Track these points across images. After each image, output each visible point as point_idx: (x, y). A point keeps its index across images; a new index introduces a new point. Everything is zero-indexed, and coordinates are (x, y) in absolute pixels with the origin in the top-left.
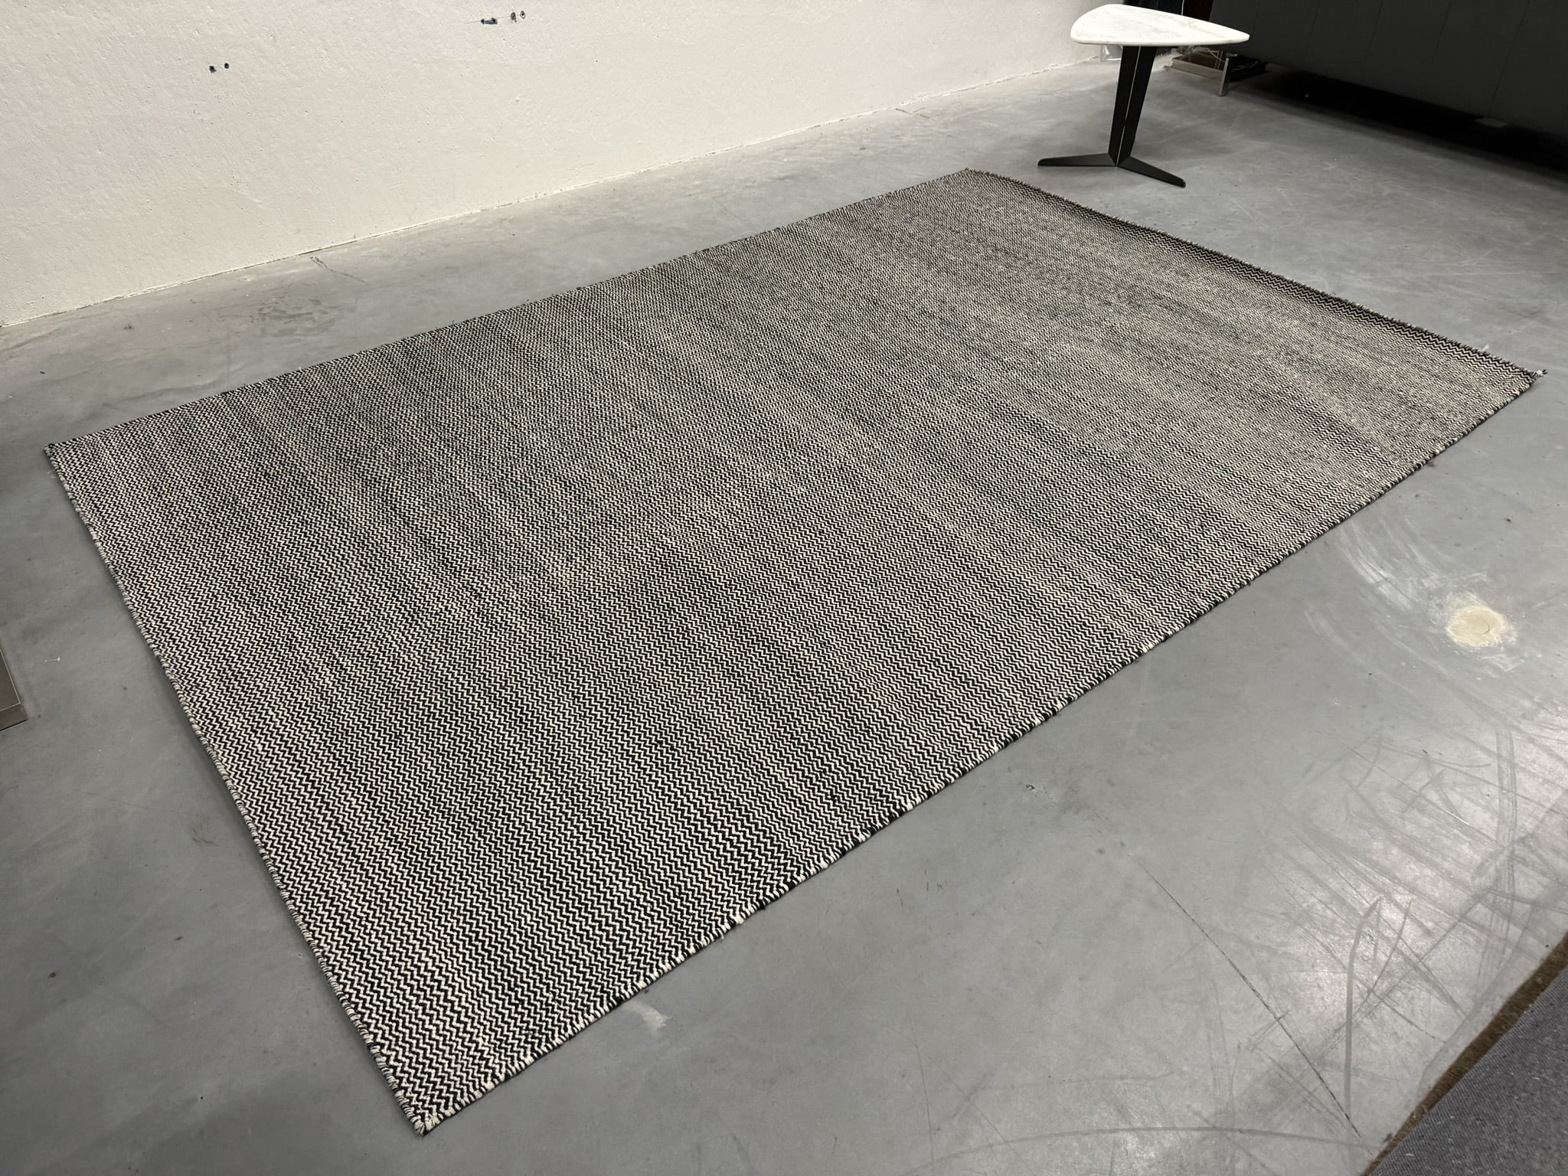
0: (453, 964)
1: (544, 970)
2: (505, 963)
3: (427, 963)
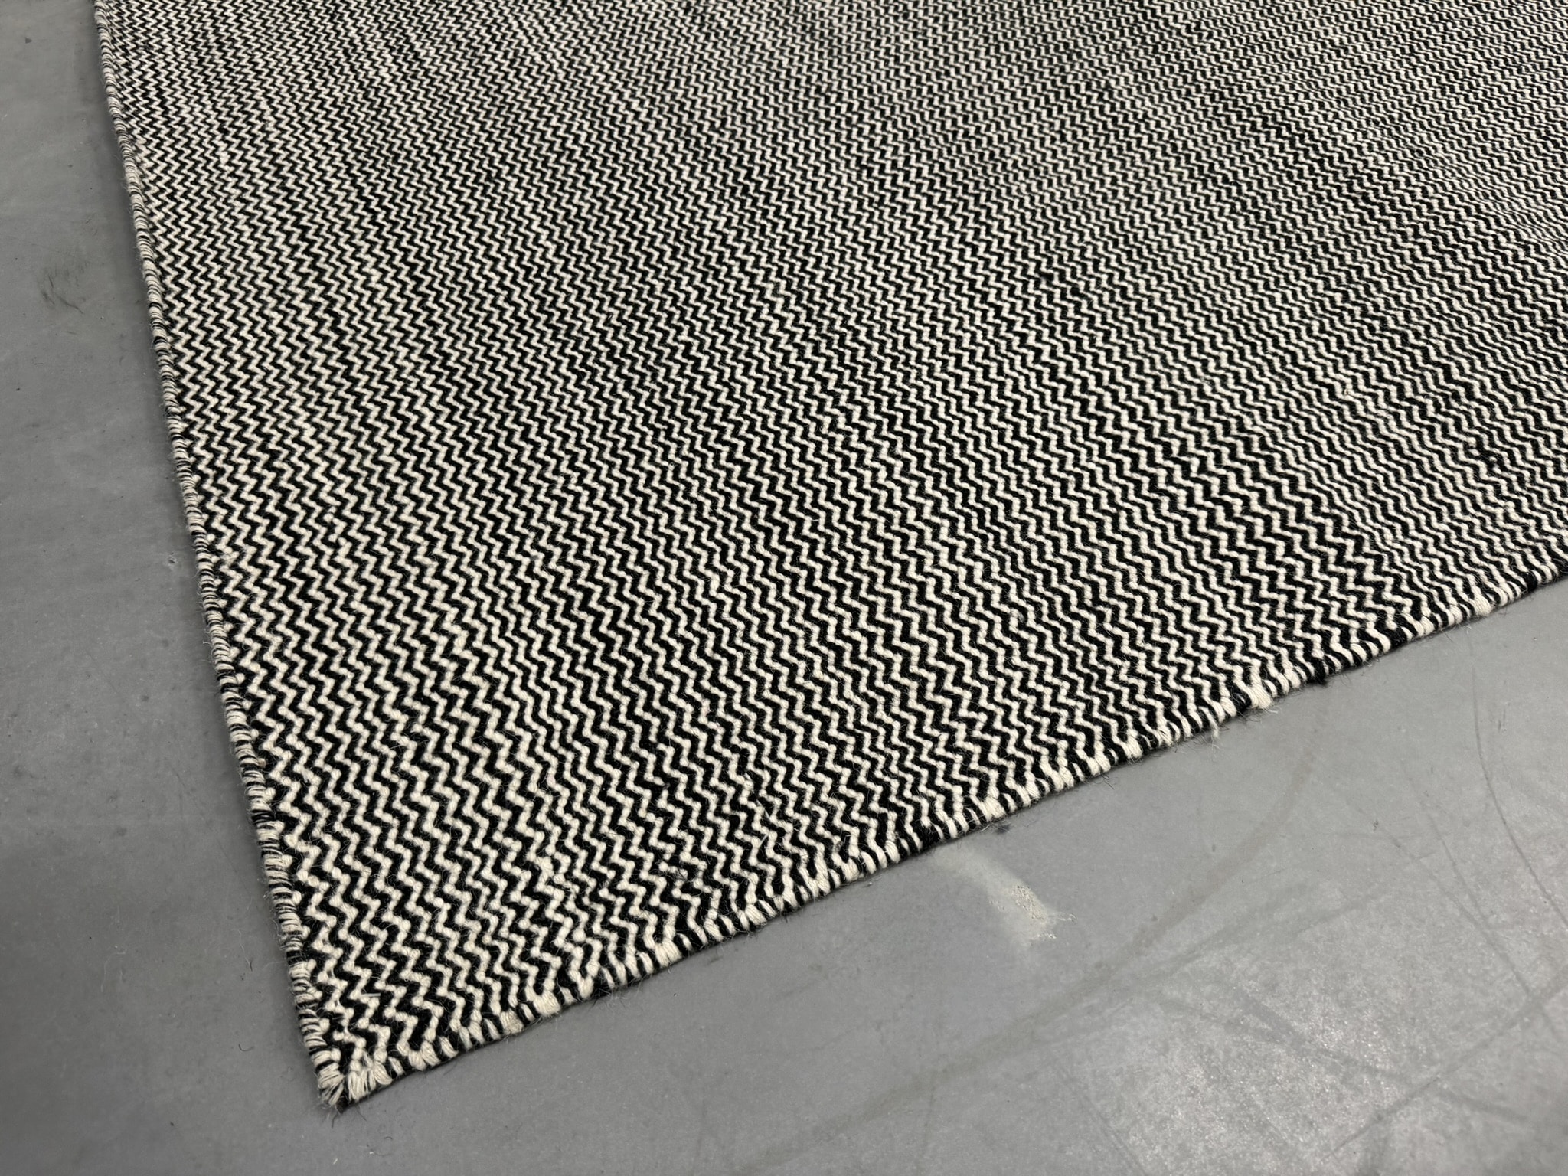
0: (515, 653)
1: (737, 715)
2: (643, 676)
3: (452, 637)
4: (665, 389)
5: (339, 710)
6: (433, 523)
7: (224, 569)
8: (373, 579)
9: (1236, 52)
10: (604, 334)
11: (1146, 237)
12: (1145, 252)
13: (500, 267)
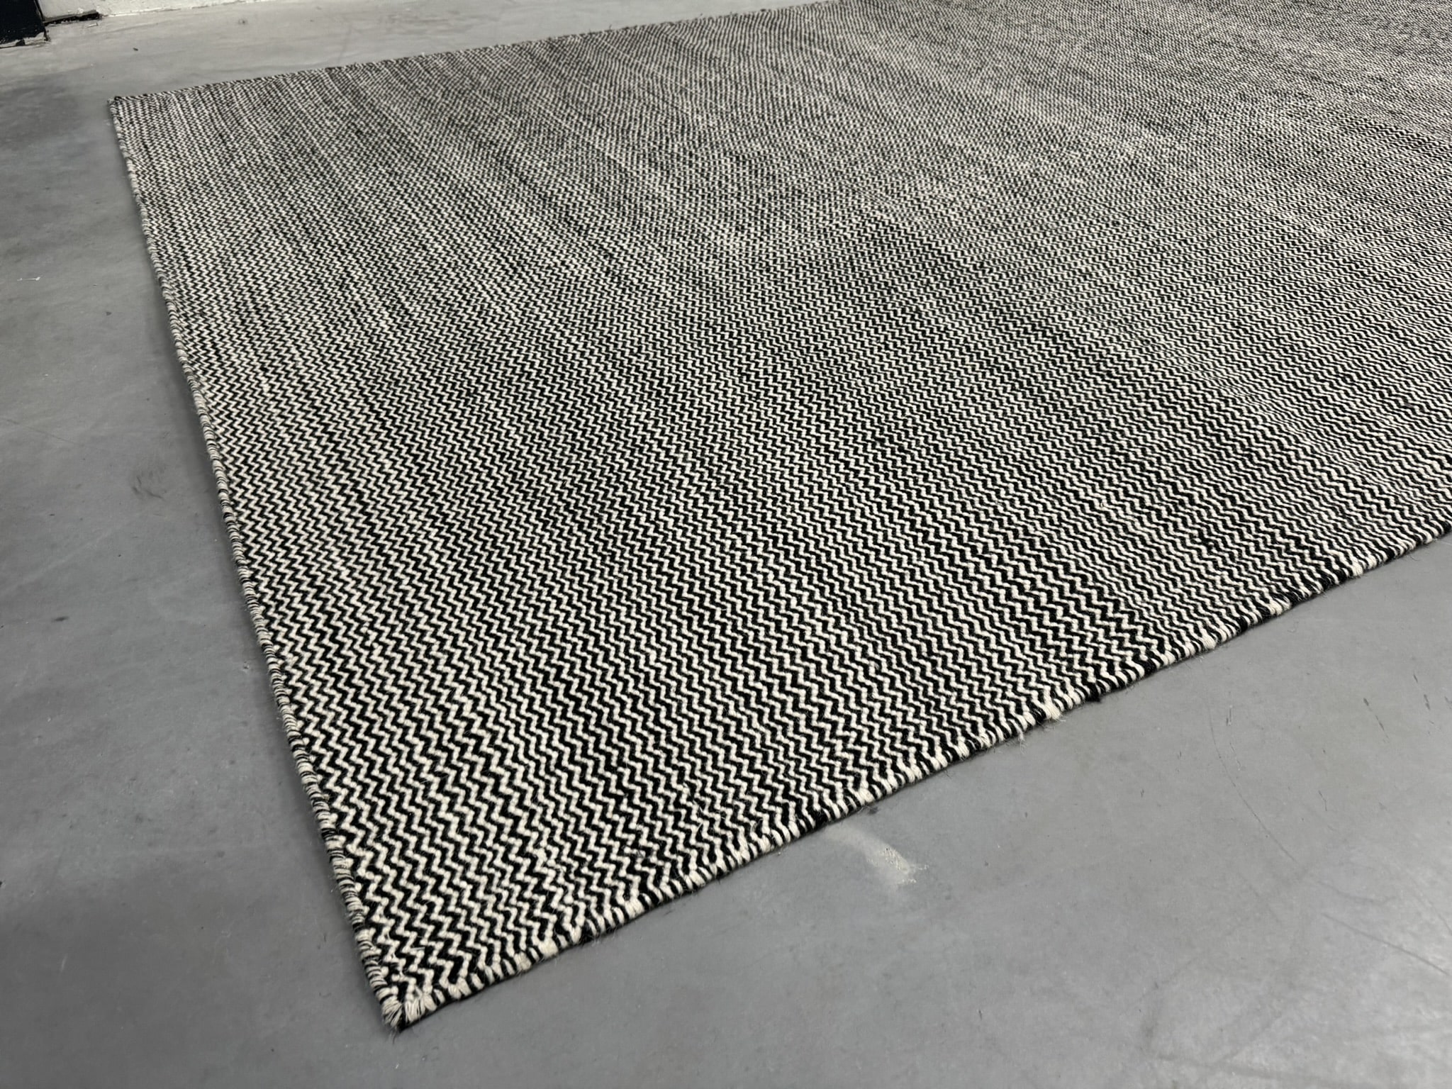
0: (508, 712)
1: (675, 744)
2: (604, 722)
3: (462, 705)
4: (608, 528)
5: (380, 760)
6: (443, 629)
7: (288, 668)
8: (400, 669)
9: (1010, 281)
10: (561, 494)
11: (950, 410)
12: (950, 420)
13: (482, 454)
